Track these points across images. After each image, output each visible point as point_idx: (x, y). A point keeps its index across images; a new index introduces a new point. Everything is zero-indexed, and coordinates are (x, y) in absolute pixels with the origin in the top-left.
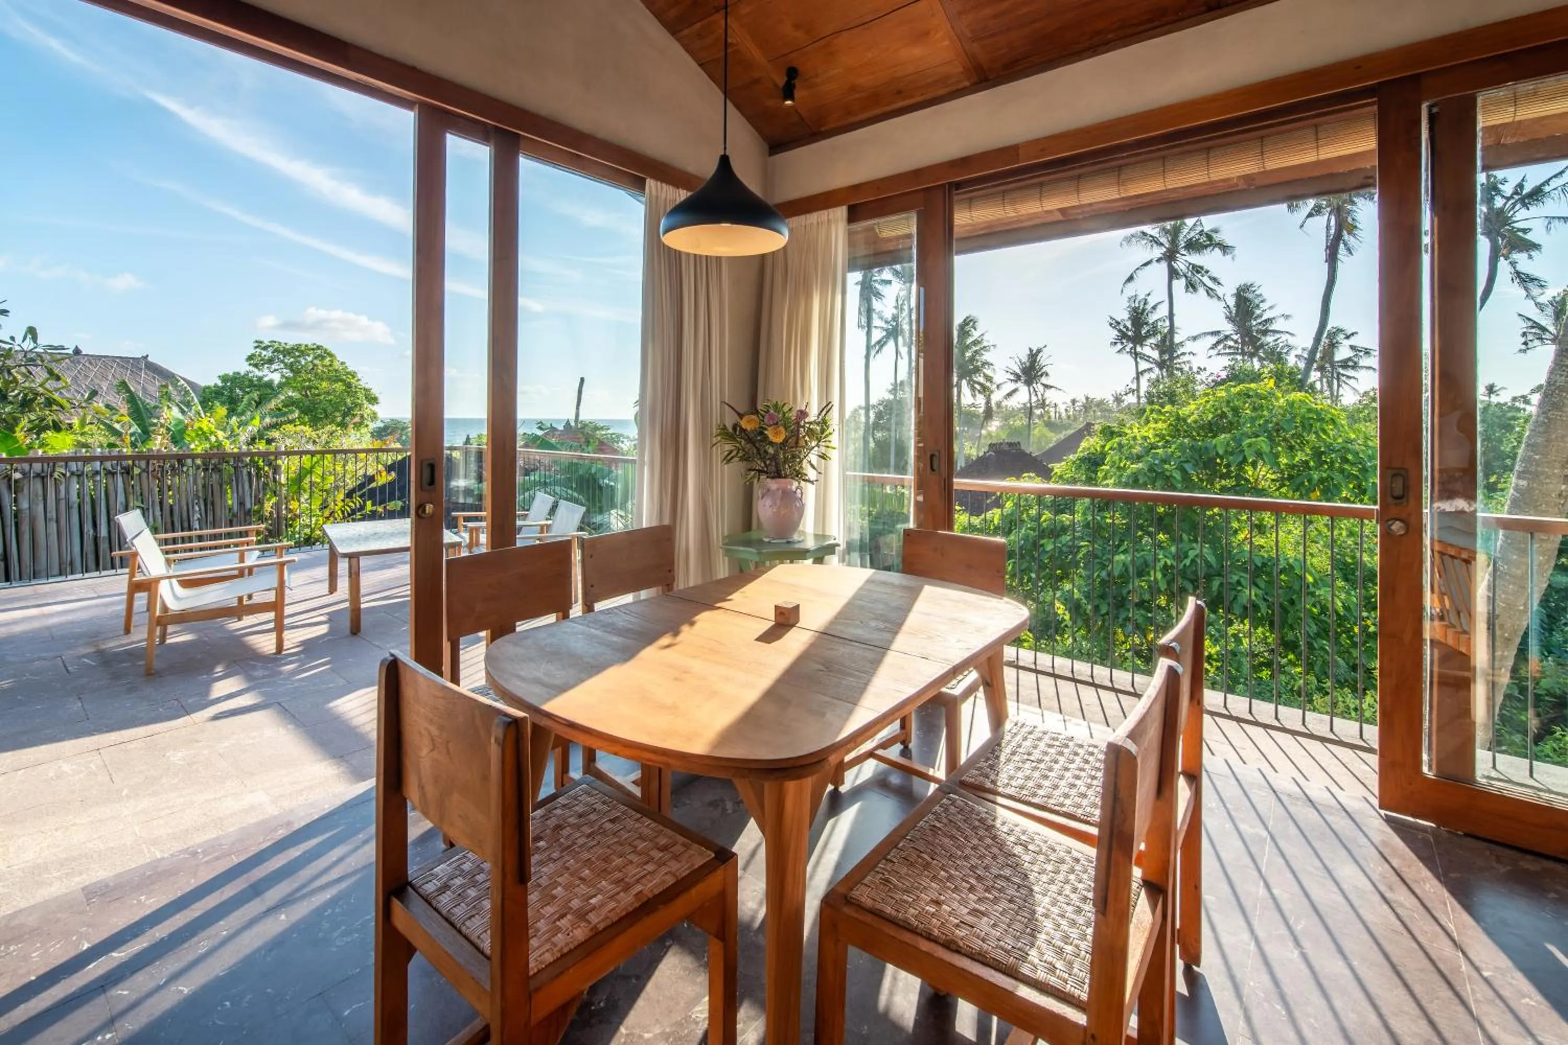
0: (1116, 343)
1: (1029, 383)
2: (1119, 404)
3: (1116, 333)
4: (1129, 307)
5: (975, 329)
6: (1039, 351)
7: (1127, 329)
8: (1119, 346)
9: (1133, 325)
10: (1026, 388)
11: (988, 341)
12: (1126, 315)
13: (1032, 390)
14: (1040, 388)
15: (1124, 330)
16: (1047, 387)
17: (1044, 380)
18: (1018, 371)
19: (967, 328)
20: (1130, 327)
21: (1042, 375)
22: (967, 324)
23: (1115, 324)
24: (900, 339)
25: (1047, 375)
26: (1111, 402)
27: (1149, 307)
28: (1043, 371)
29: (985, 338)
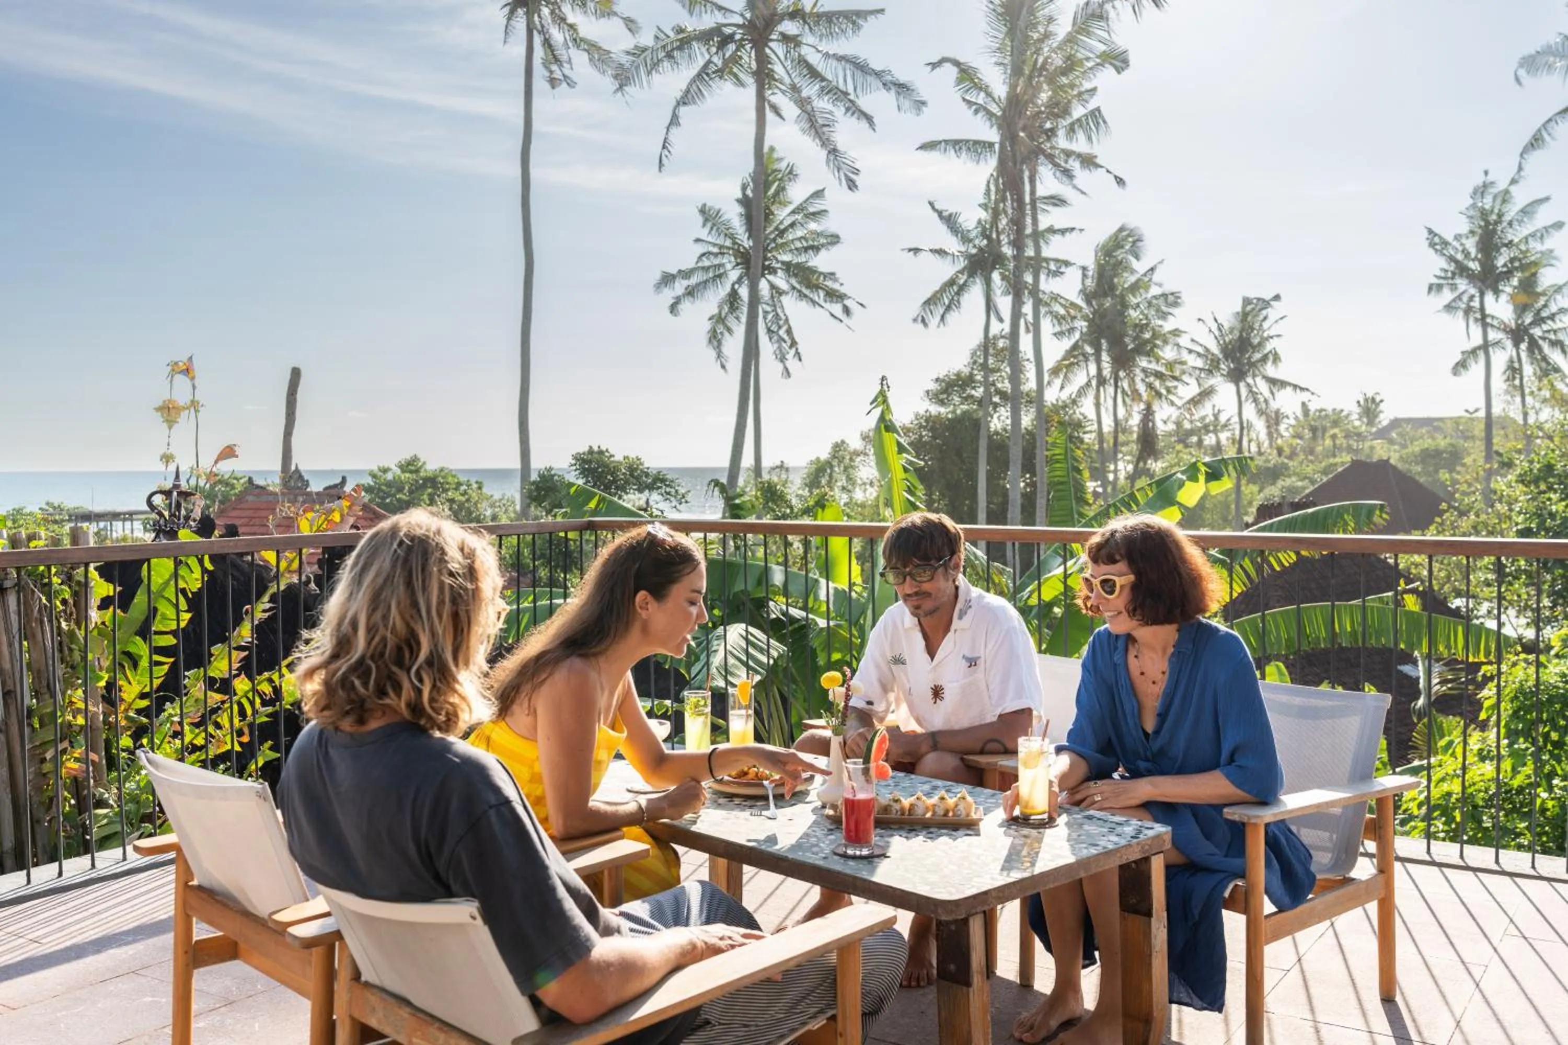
0: (1439, 287)
1: (1237, 376)
2: (1371, 423)
3: (1442, 263)
4: (1474, 206)
5: (1137, 258)
6: (1265, 304)
7: (1467, 254)
8: (1447, 296)
9: (1480, 250)
10: (1231, 387)
11: (1160, 285)
12: (1464, 226)
13: (1244, 391)
14: (1262, 387)
15: (1460, 257)
16: (1274, 383)
17: (1270, 370)
18: (1215, 349)
19: (1120, 254)
20: (1473, 251)
21: (1264, 359)
22: (1119, 246)
23: (1437, 242)
24: (996, 276)
25: (1276, 358)
26: (1355, 416)
27: (1512, 211)
28: (1269, 347)
29: (1156, 277)
